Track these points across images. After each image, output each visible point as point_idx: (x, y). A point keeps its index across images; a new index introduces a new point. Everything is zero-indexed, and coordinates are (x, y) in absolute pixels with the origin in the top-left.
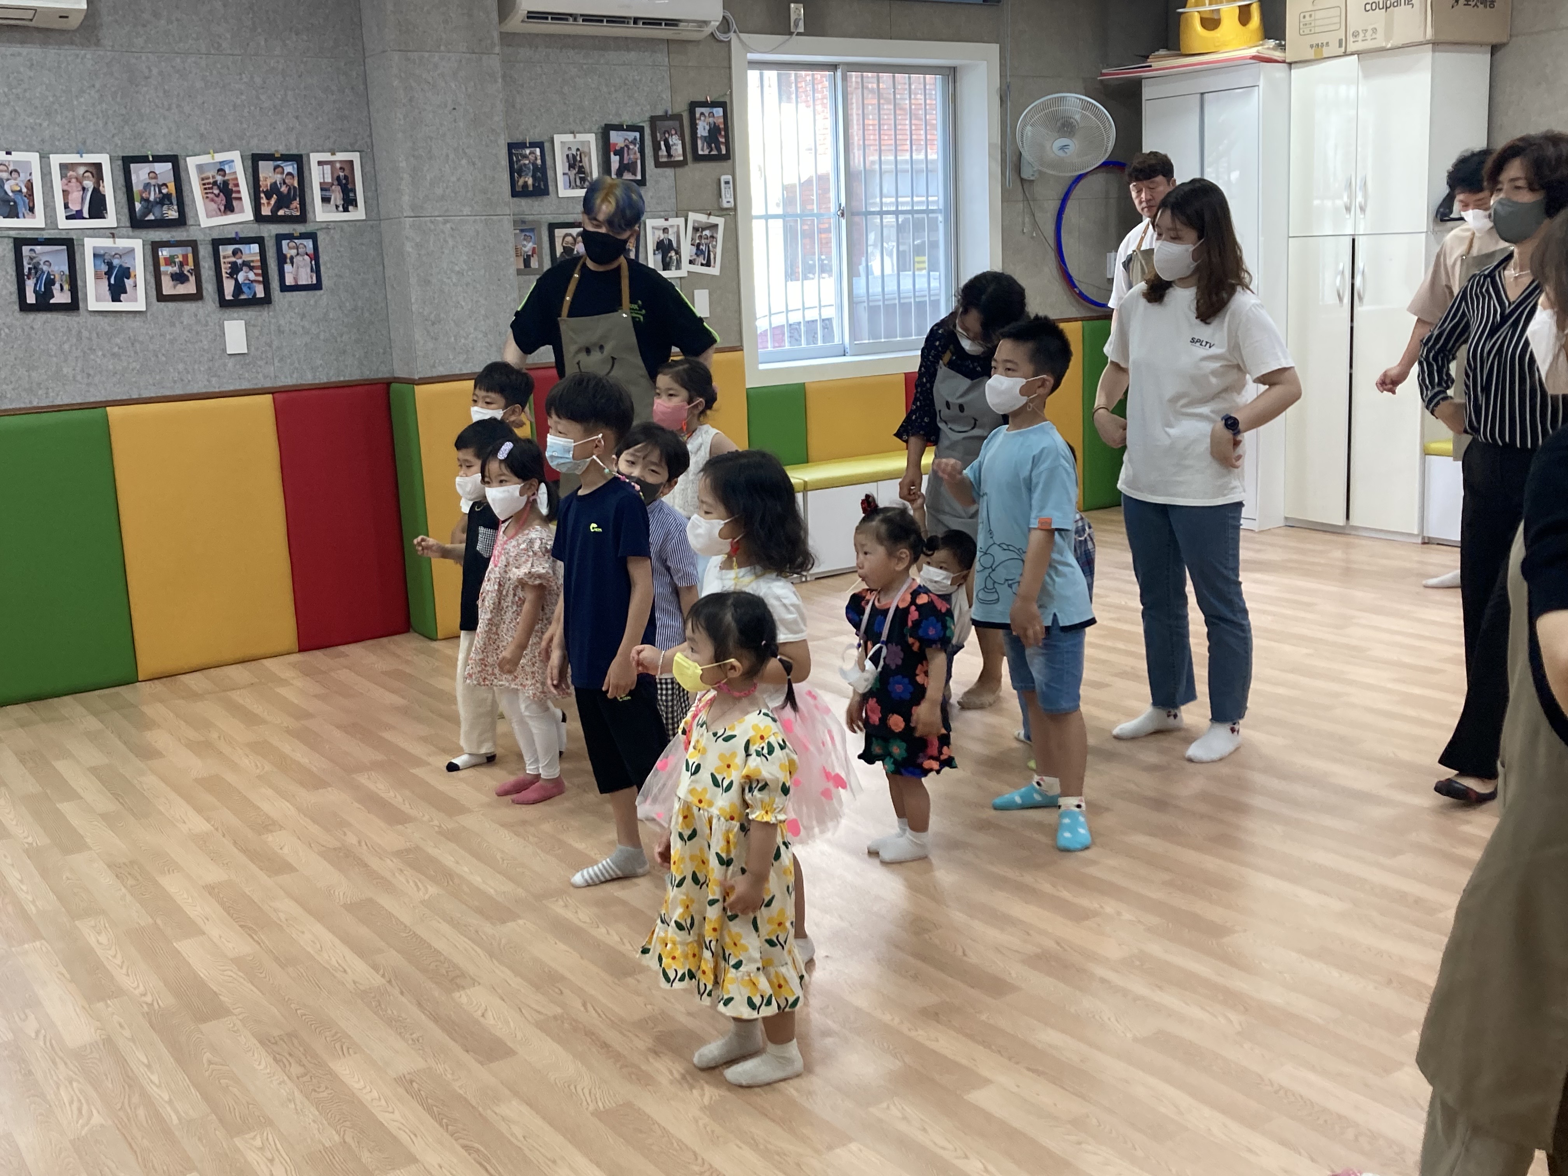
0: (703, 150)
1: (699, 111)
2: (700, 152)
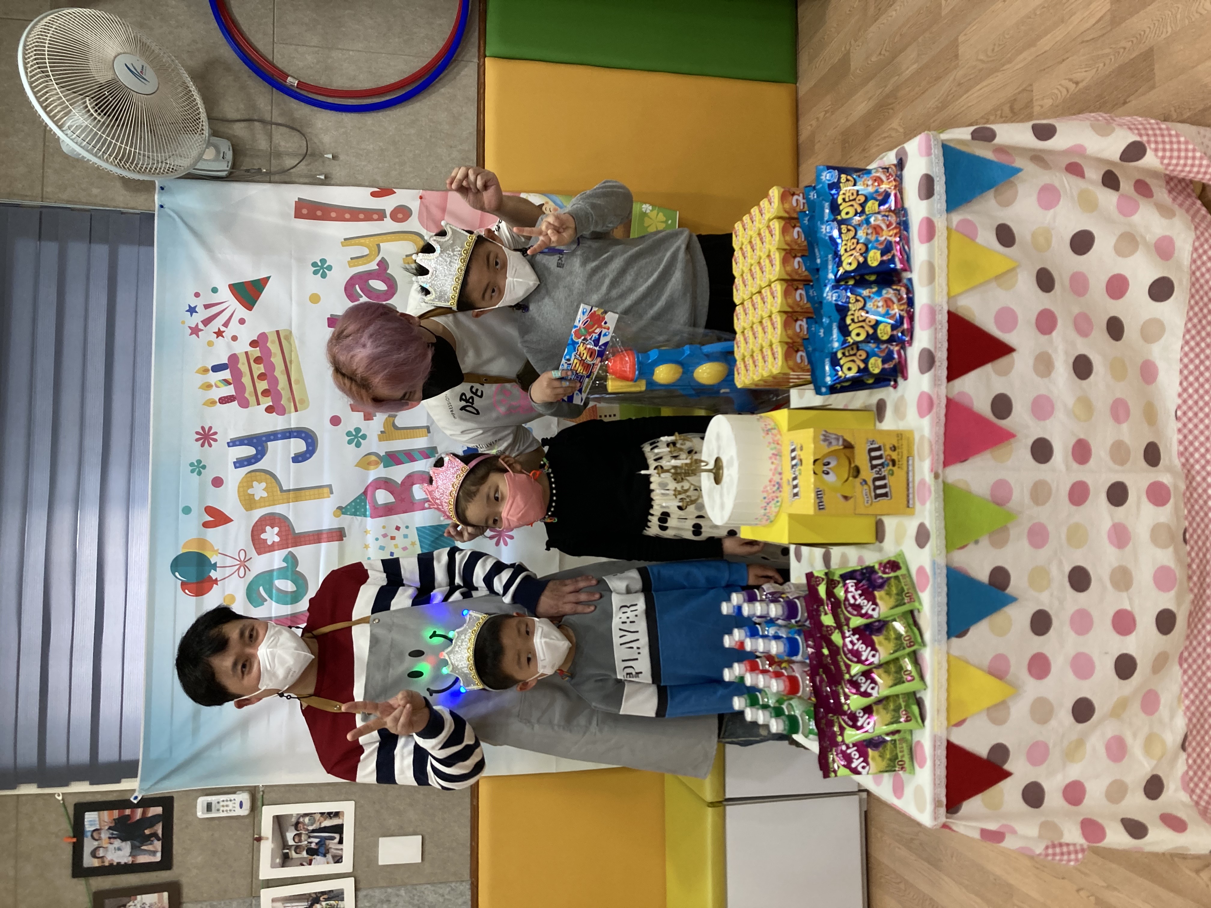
0: (154, 853)
1: (88, 861)
2: (158, 858)
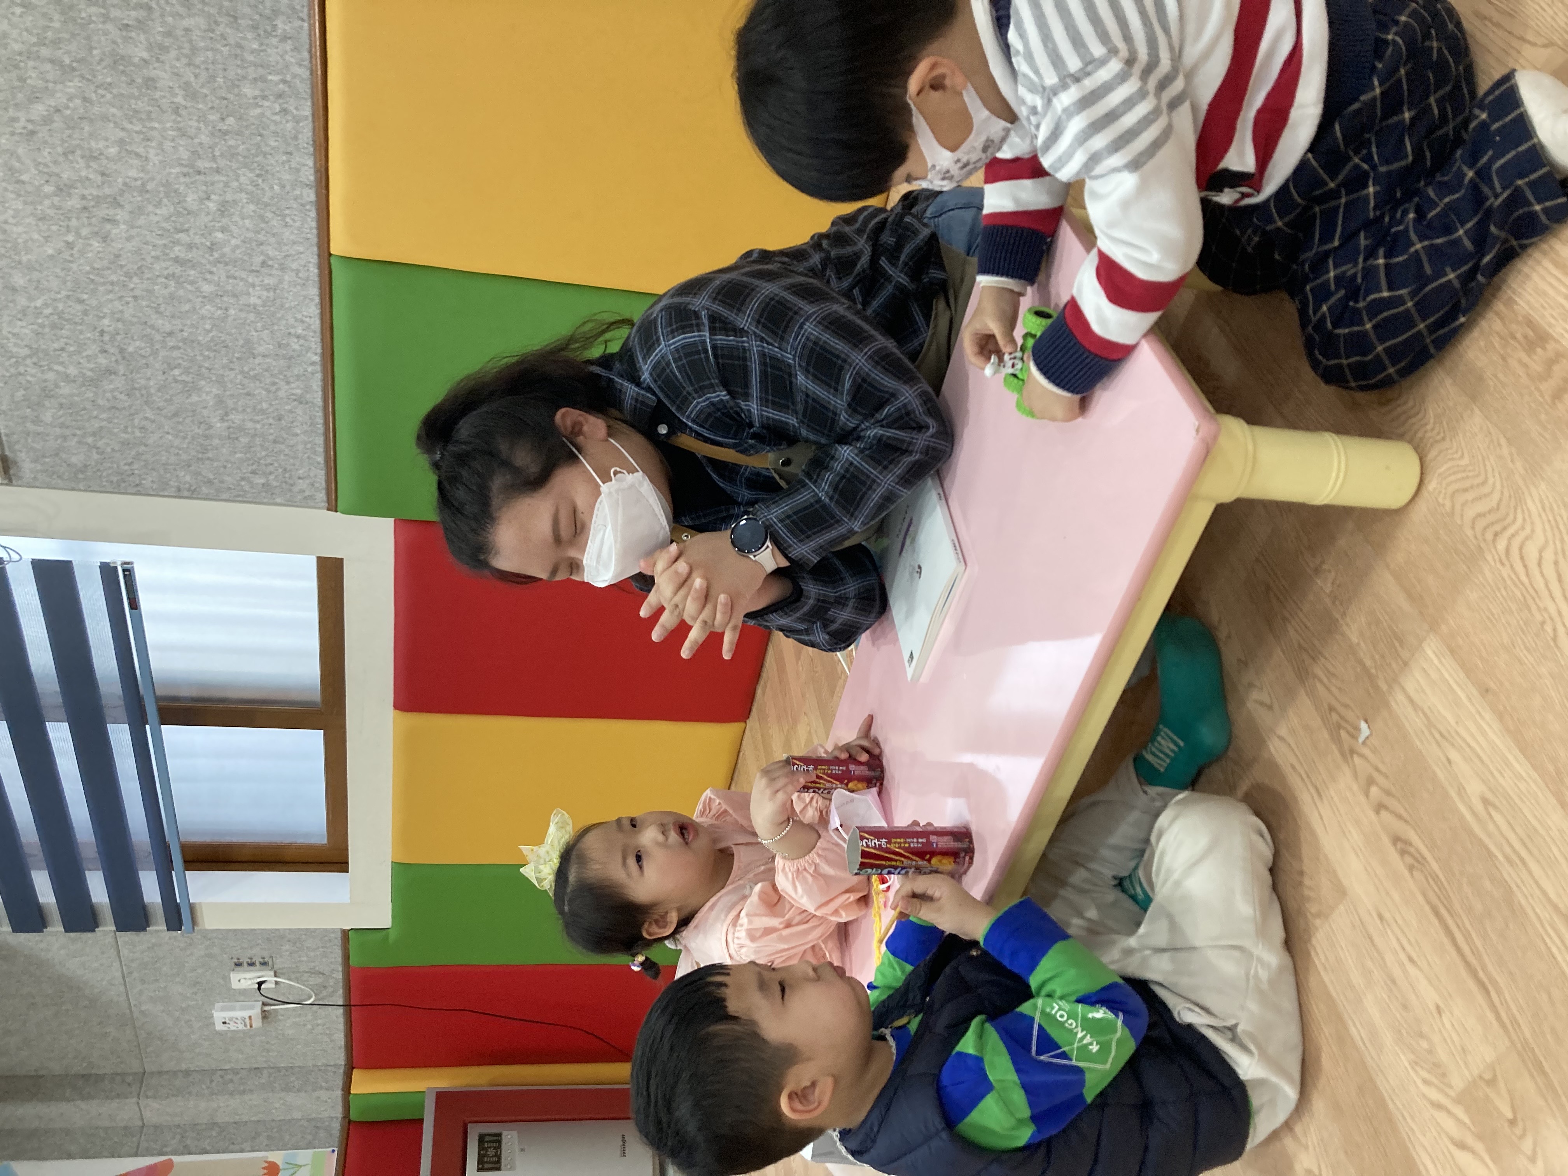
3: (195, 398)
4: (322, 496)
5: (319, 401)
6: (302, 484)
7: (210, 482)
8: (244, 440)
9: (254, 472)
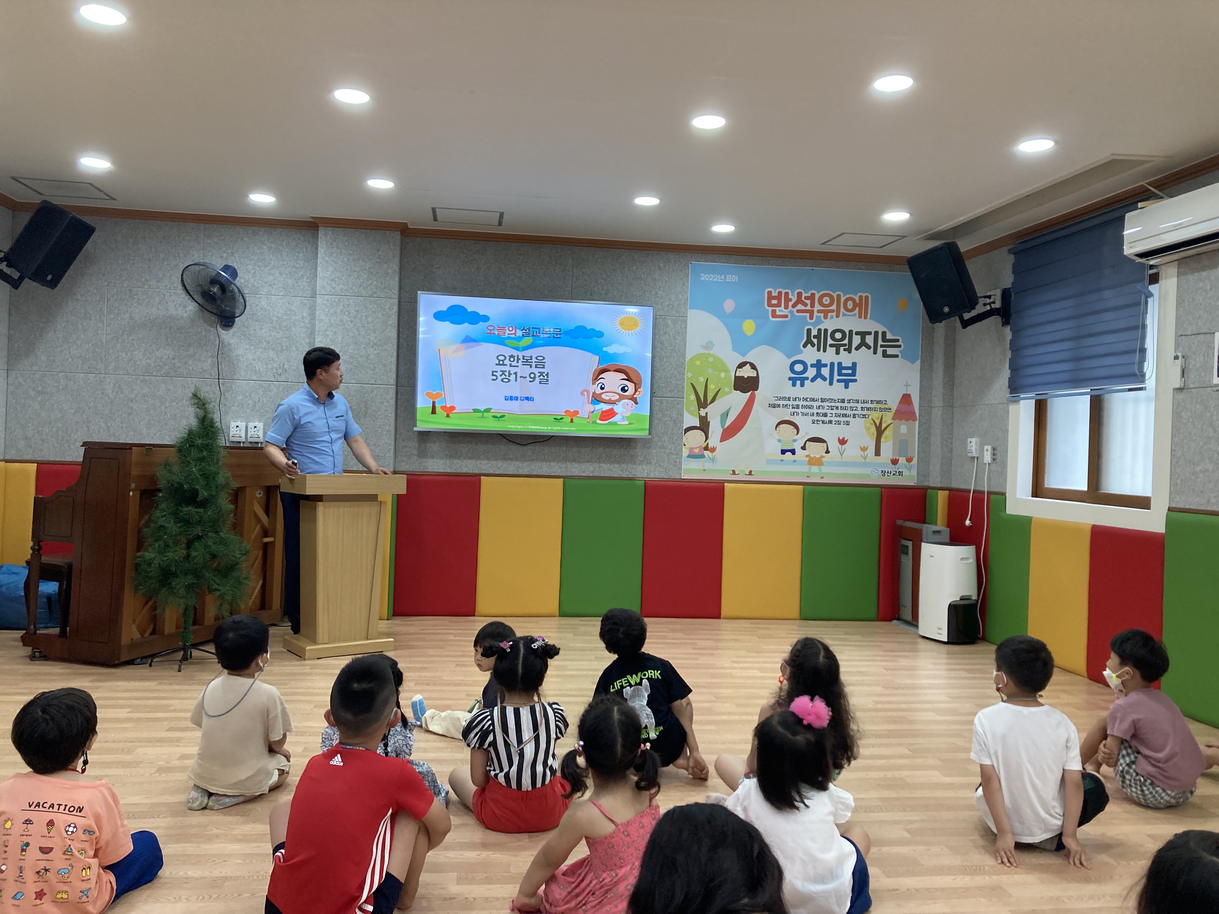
3: (1207, 461)
4: (1174, 505)
5: (1208, 509)
6: (1178, 499)
7: (1177, 463)
8: (1193, 478)
9: (1182, 480)
